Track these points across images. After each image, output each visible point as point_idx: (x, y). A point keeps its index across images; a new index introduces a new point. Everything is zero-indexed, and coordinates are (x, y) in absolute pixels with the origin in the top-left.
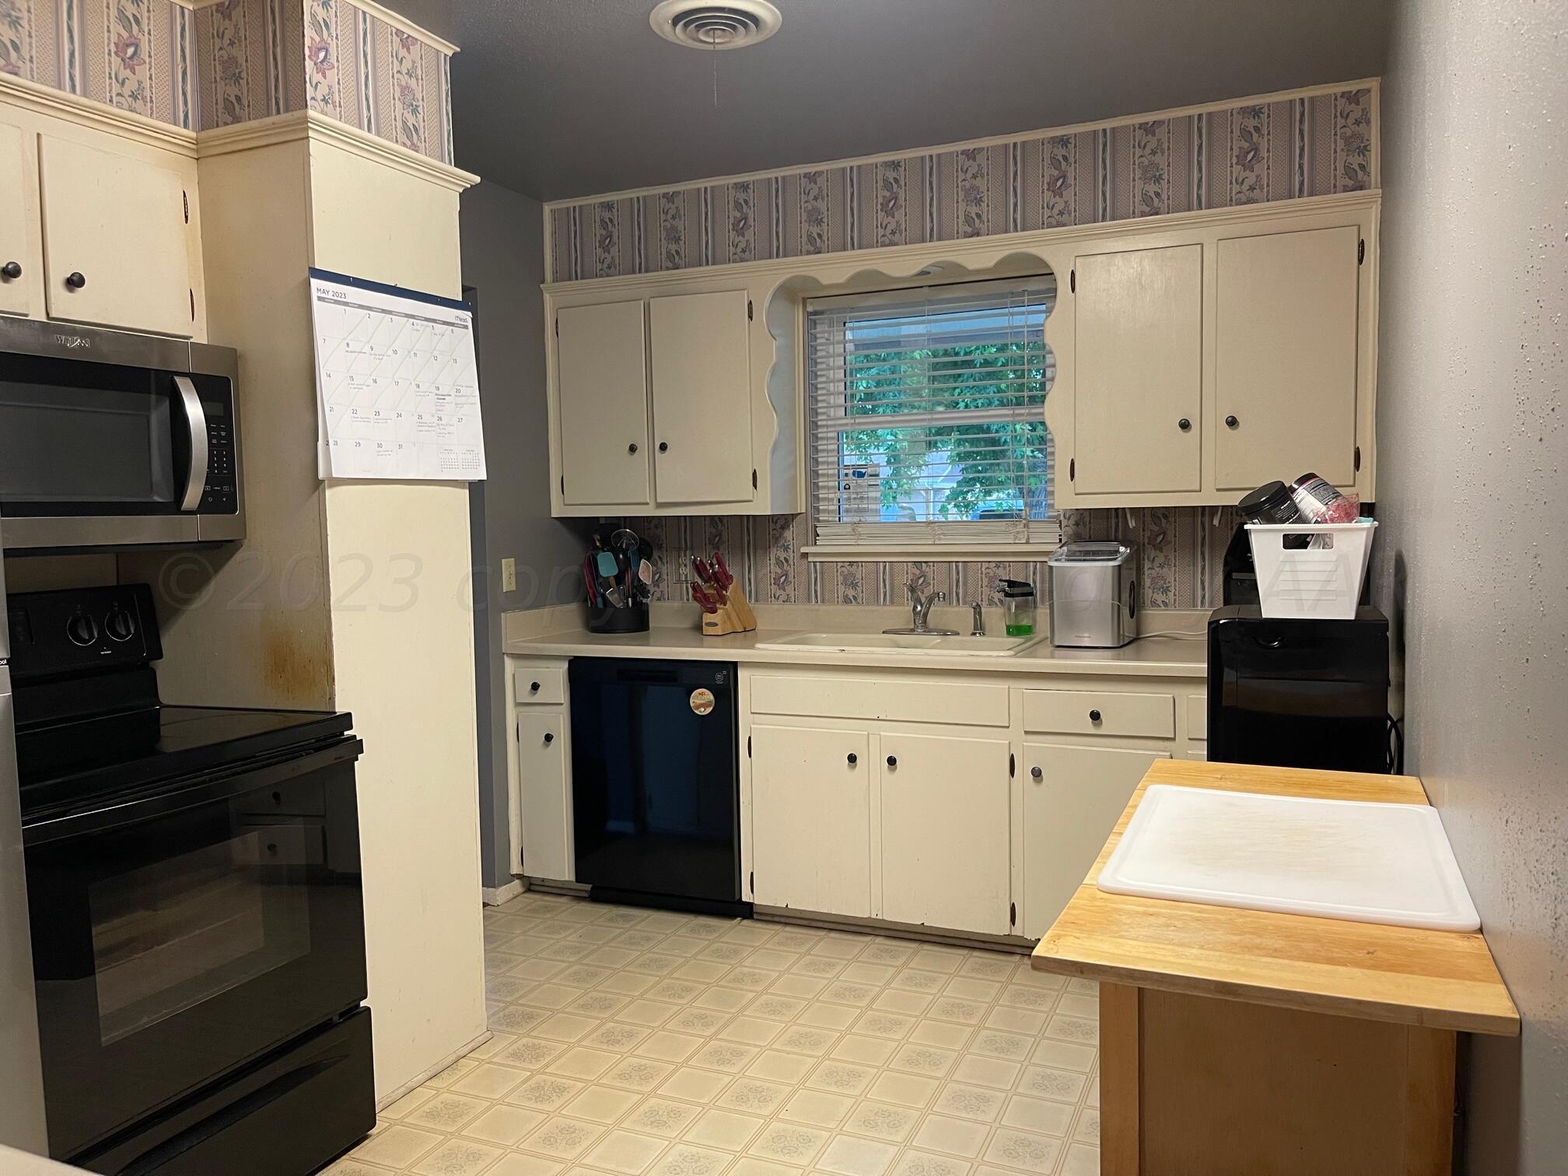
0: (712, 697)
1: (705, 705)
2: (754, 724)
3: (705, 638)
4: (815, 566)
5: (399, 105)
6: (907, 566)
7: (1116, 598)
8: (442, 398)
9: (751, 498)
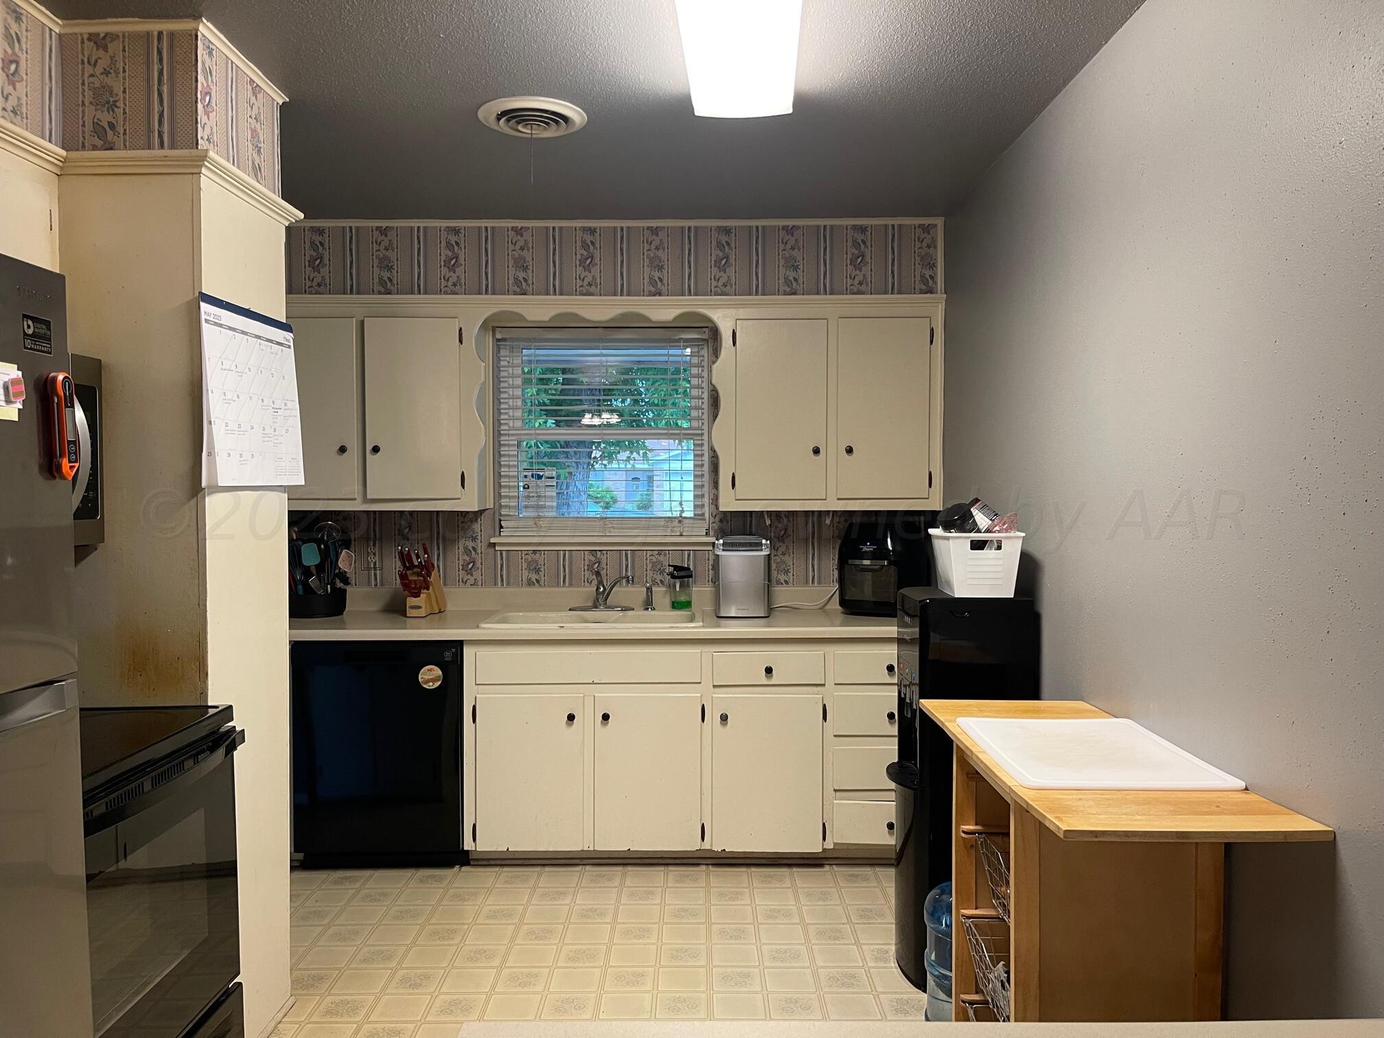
0: (440, 672)
1: (433, 680)
2: (478, 694)
3: (409, 620)
4: (501, 554)
5: (250, 145)
6: (584, 554)
7: (767, 578)
8: (276, 410)
9: (460, 497)
